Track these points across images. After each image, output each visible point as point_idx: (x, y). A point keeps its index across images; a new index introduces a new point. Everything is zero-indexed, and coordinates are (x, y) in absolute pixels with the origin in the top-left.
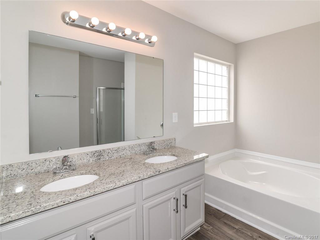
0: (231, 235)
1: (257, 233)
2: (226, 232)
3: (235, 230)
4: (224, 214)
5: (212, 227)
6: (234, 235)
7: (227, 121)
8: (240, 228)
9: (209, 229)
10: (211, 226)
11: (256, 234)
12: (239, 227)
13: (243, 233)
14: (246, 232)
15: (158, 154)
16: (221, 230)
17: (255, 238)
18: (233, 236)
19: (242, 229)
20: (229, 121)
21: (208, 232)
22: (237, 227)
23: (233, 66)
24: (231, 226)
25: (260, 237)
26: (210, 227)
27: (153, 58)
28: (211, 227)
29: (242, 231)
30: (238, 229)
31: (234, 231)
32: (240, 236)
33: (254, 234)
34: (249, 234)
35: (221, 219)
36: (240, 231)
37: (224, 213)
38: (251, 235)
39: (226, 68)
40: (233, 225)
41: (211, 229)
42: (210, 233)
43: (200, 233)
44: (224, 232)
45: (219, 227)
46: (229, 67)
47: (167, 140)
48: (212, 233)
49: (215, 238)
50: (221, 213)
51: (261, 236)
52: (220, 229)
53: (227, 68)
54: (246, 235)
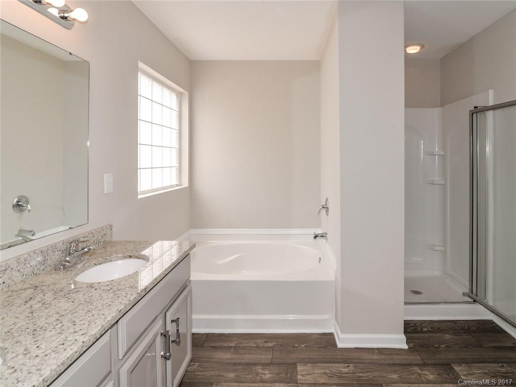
0: (231, 359)
1: (260, 339)
2: (222, 359)
3: (233, 348)
4: (205, 336)
5: (198, 362)
6: (235, 356)
7: (177, 185)
8: (237, 344)
9: (195, 369)
10: (196, 362)
11: (260, 341)
12: (235, 343)
13: (244, 348)
14: (248, 345)
15: (92, 263)
16: (214, 360)
17: (262, 346)
18: (234, 359)
19: (241, 343)
20: (180, 186)
21: (197, 373)
22: (233, 345)
23: (186, 94)
24: (225, 347)
25: (266, 342)
26: (194, 365)
27: (70, 54)
28: (197, 364)
29: (241, 345)
30: (235, 346)
31: (232, 350)
32: (242, 354)
33: (257, 341)
34: (252, 345)
35: (204, 345)
36: (238, 347)
37: (204, 334)
38: (255, 345)
39: (175, 96)
40: (225, 345)
41: (199, 367)
42: (200, 373)
43: (185, 382)
44: (219, 360)
45: (207, 358)
46: (180, 95)
47: (97, 232)
48: (202, 371)
49: (211, 376)
50: (199, 336)
51: (266, 340)
52: (212, 360)
53: (177, 96)
54: (250, 348)
